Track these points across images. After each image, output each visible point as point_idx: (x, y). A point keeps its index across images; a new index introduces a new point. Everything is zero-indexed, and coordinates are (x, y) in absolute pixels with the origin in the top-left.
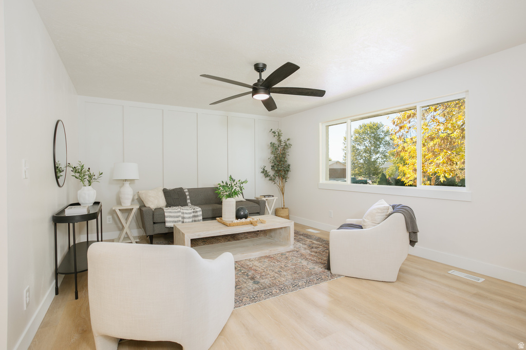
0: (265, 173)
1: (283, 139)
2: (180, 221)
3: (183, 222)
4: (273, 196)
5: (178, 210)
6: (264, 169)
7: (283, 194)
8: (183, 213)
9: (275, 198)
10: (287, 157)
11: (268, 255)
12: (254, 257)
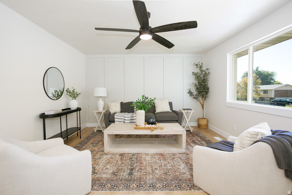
0: (191, 93)
1: (204, 68)
2: (122, 121)
3: (124, 122)
4: (191, 110)
5: (123, 115)
6: (190, 91)
7: (203, 108)
8: (125, 117)
9: (192, 111)
10: (208, 82)
11: (162, 153)
12: (151, 153)
